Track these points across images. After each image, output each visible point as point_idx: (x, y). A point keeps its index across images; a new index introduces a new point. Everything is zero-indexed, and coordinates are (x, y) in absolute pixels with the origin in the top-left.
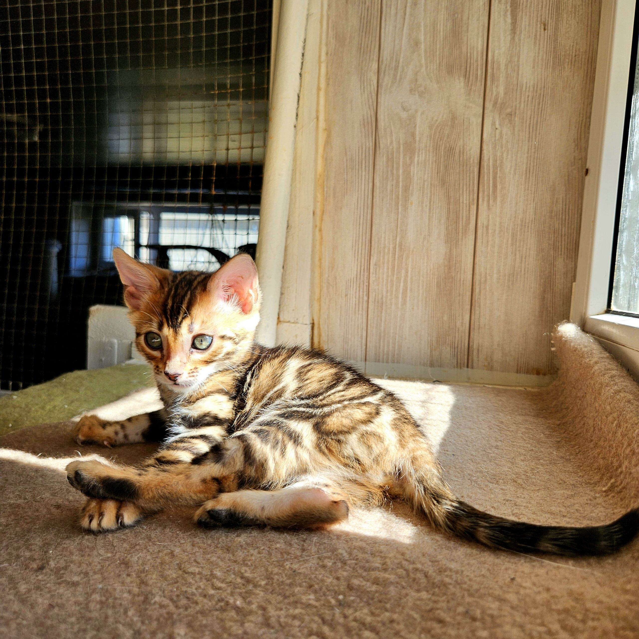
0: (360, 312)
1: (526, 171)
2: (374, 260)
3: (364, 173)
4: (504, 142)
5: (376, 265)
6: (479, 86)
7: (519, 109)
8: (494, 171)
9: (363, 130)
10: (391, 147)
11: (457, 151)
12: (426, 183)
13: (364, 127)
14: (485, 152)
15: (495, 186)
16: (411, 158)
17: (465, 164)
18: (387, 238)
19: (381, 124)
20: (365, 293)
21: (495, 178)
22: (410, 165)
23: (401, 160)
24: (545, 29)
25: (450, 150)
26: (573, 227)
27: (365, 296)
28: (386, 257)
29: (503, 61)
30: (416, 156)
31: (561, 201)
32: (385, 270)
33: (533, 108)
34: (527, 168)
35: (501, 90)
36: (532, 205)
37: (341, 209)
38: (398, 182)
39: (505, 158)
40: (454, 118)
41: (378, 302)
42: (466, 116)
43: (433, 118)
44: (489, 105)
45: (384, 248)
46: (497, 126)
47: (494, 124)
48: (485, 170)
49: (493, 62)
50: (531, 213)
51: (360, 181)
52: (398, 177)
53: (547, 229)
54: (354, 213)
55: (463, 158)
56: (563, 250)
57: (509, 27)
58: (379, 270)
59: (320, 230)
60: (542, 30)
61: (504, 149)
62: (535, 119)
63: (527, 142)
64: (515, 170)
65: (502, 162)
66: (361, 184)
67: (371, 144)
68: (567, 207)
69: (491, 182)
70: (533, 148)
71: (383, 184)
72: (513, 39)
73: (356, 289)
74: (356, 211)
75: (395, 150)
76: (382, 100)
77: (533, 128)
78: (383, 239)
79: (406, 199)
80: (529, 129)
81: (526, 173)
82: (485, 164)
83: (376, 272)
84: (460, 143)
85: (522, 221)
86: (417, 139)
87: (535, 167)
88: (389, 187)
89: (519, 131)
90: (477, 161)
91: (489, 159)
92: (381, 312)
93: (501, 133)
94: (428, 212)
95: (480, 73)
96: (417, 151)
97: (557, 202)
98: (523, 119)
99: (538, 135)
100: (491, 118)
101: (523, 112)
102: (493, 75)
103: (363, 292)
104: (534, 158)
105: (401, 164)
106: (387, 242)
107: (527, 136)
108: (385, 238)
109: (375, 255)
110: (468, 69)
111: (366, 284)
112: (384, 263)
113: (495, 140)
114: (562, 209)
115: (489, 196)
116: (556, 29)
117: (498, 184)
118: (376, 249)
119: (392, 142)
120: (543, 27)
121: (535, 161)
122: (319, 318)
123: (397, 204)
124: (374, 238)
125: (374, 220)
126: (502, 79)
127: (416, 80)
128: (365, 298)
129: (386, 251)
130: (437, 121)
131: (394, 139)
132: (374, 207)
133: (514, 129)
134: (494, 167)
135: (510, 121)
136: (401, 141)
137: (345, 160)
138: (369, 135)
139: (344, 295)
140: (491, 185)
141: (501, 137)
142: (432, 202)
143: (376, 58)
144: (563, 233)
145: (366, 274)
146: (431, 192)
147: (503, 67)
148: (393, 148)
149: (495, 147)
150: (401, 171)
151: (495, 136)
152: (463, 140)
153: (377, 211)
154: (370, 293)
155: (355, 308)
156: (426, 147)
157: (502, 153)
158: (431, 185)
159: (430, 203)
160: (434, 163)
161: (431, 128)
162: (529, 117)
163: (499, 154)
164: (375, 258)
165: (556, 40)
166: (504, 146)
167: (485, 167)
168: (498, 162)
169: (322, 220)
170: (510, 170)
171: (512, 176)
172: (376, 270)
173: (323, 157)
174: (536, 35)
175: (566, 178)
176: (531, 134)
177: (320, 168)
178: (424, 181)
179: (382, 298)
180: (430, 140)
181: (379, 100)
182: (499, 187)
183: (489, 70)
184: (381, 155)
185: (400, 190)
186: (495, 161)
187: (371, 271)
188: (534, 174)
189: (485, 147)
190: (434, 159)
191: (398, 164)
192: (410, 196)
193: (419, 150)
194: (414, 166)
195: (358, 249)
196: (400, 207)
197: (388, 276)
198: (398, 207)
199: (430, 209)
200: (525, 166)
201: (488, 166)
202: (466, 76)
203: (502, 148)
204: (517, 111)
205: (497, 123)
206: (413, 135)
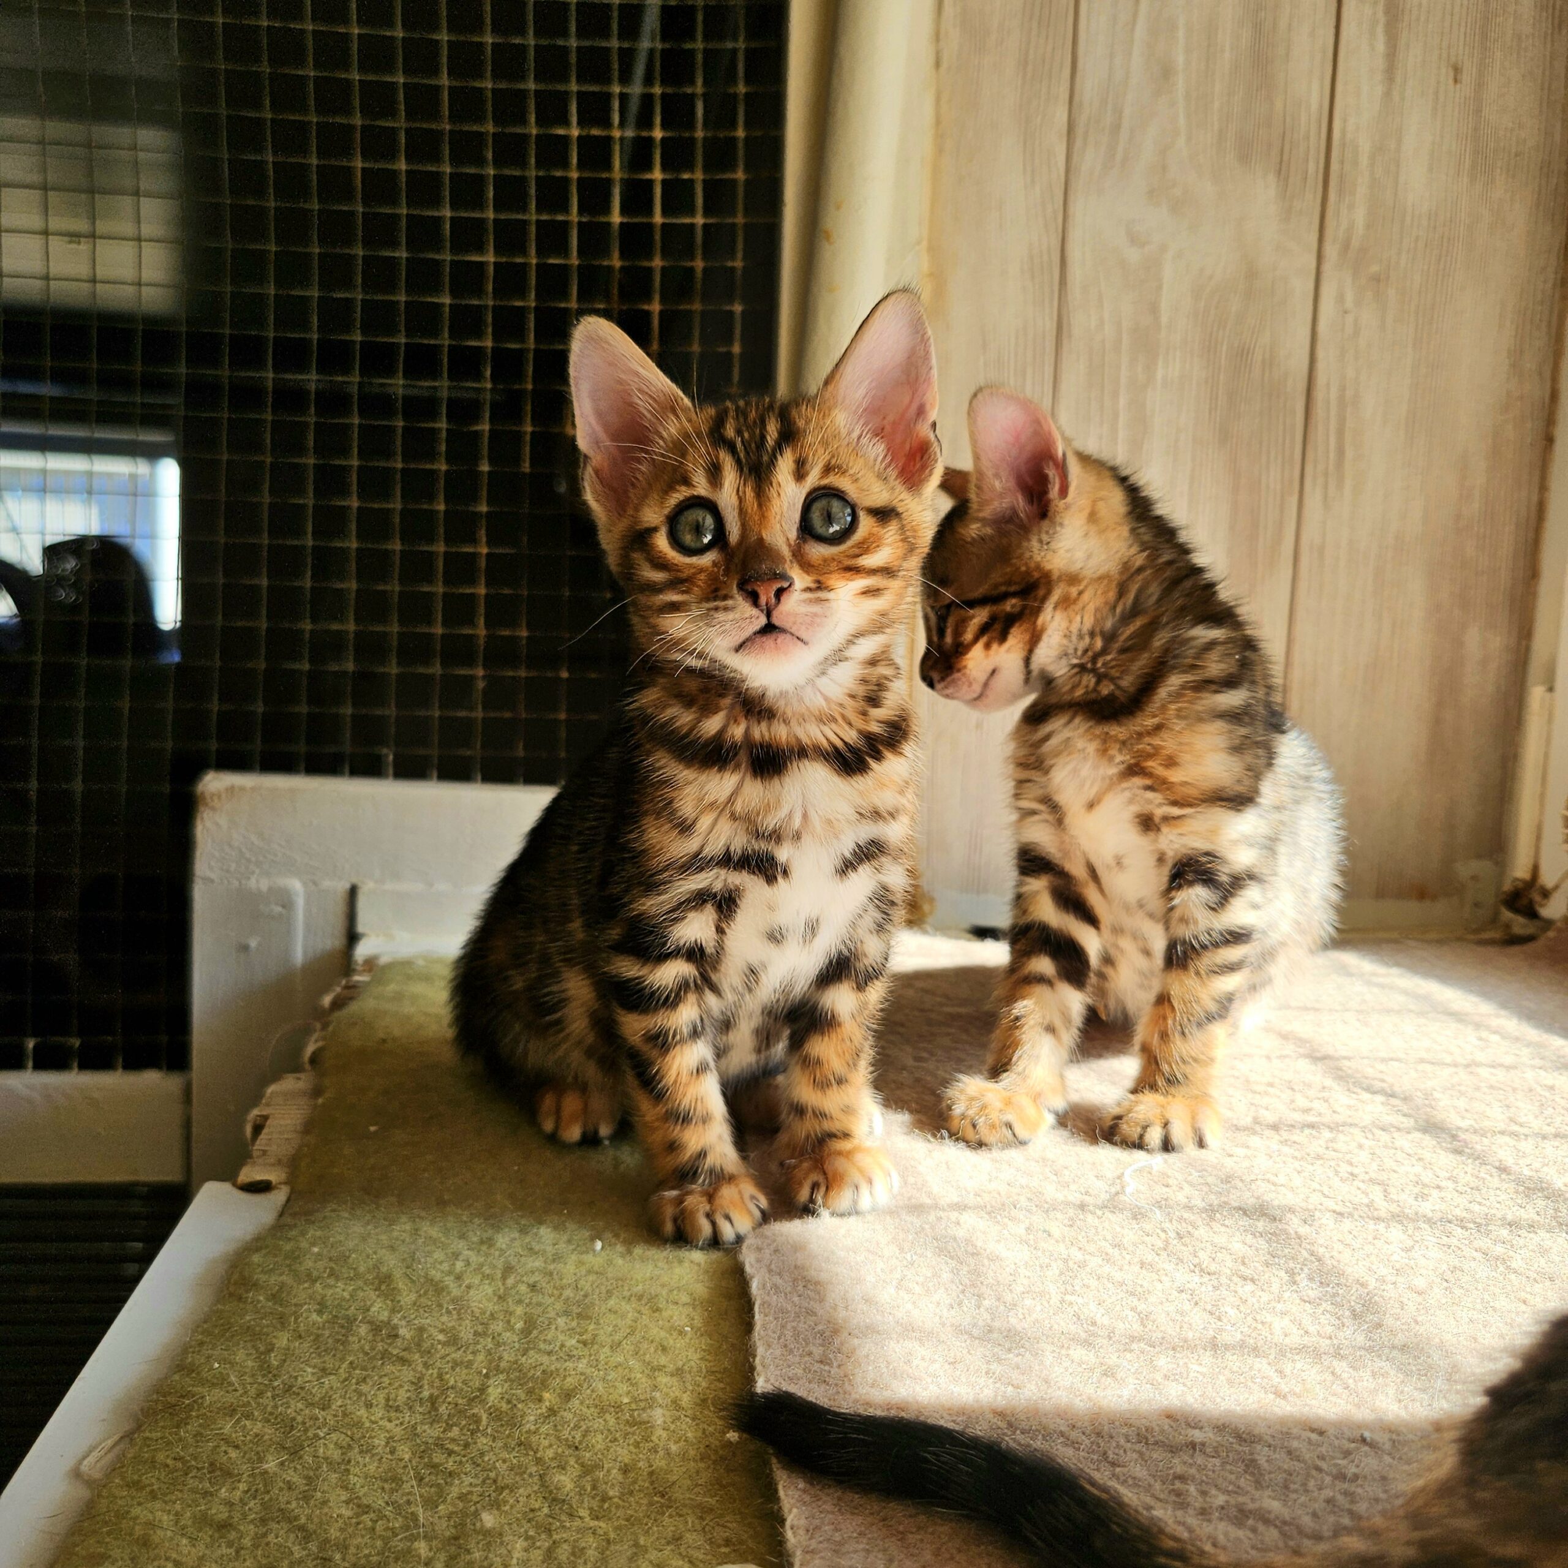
1: (1407, 418)
4: (1362, 345)
6: (1311, 201)
7: (1396, 267)
8: (1338, 415)
9: (1029, 284)
10: (1099, 337)
11: (1258, 358)
12: (1183, 436)
13: (1033, 278)
14: (1321, 366)
15: (1341, 452)
16: (1147, 368)
17: (1275, 393)
19: (1077, 273)
21: (1340, 433)
22: (1145, 386)
23: (1124, 373)
24: (1456, 81)
25: (1242, 355)
29: (1365, 146)
30: (1160, 363)
31: (1477, 494)
33: (1426, 267)
34: (1408, 412)
35: (1360, 216)
36: (1418, 502)
39: (1363, 383)
40: (1252, 274)
42: (1279, 273)
43: (1201, 271)
44: (1331, 251)
46: (1349, 305)
47: (1340, 298)
49: (1343, 145)
50: (1417, 520)
52: (1115, 415)
53: (1447, 559)
55: (1271, 377)
56: (1478, 606)
57: (1380, 63)
60: (1451, 81)
61: (1361, 360)
62: (1430, 296)
63: (1410, 349)
64: (1385, 413)
65: (1356, 394)
67: (1048, 324)
69: (1332, 440)
70: (1423, 364)
72: (1388, 94)
75: (1108, 345)
76: (1078, 207)
77: (1424, 317)
80: (1416, 319)
81: (1407, 425)
82: (1321, 398)
84: (1266, 339)
85: (1396, 538)
86: (1164, 320)
87: (1425, 411)
89: (1395, 321)
90: (1302, 385)
91: (1328, 385)
93: (1356, 322)
94: (1186, 509)
95: (1314, 167)
96: (1162, 350)
97: (1469, 496)
98: (1404, 294)
100: (1337, 285)
101: (1405, 278)
102: (1341, 176)
104: (1424, 389)
105: (1123, 380)
107: (1411, 335)
110: (1285, 157)
113: (1343, 339)
115: (1326, 474)
116: (1480, 85)
117: (1348, 447)
119: (1101, 324)
120: (1451, 74)
121: (1427, 396)
126: (1362, 190)
127: (1164, 168)
130: (1211, 277)
131: (1106, 316)
133: (1384, 316)
134: (1338, 404)
135: (1376, 295)
136: (1124, 324)
137: (983, 362)
138: (1043, 300)
140: (1332, 448)
141: (1356, 332)
142: (1196, 485)
143: (1064, 95)
144: (1480, 568)
146: (1193, 460)
147: (1364, 161)
148: (1103, 341)
149: (1343, 355)
150: (1122, 401)
151: (1343, 330)
152: (1272, 333)
156: (1184, 342)
157: (1358, 372)
158: (1194, 441)
159: (1191, 486)
160: (1203, 386)
161: (1196, 295)
162: (1416, 289)
163: (1350, 373)
165: (1478, 111)
166: (1361, 355)
167: (1320, 402)
168: (1349, 393)
170: (1374, 414)
171: (1377, 429)
174: (1436, 93)
176: (1419, 331)
178: (1179, 430)
180: (1195, 326)
181: (1071, 209)
182: (1349, 453)
183: (1335, 166)
184: (1074, 357)
185: (1120, 449)
186: (1343, 389)
188: (1423, 426)
189: (1320, 354)
190: (1204, 375)
191: (1116, 381)
193: (1168, 350)
194: (1154, 390)
200: (1404, 406)
201: (1326, 400)
202: (1282, 171)
203: (1357, 359)
204: (1392, 273)
205: (1349, 297)
206: (1154, 309)
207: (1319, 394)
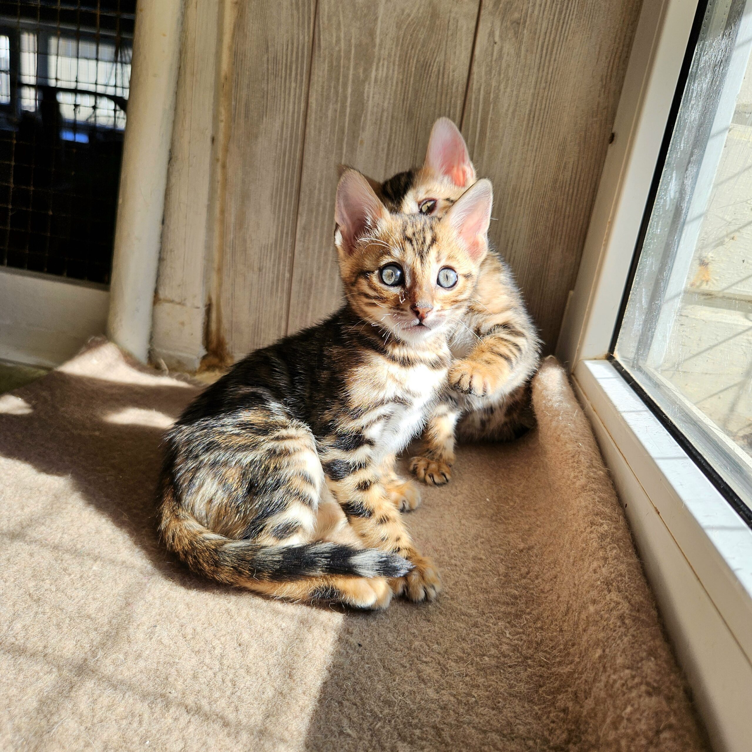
0: (279, 294)
1: (529, 114)
2: (302, 221)
3: (293, 85)
4: (504, 65)
5: (304, 228)
7: (531, 16)
8: (483, 109)
9: (295, 12)
10: (337, 49)
11: (435, 69)
12: (385, 114)
13: (298, 9)
14: (475, 77)
15: (483, 133)
16: (365, 70)
17: (444, 92)
18: (322, 191)
19: (324, 8)
20: (287, 268)
21: (484, 120)
22: (364, 81)
23: (351, 72)
25: (425, 67)
26: (581, 206)
27: (286, 272)
28: (320, 219)
30: (374, 67)
31: (570, 166)
32: (318, 237)
33: (552, 17)
34: (530, 111)
36: (531, 168)
37: (257, 137)
38: (343, 106)
39: (502, 90)
40: (435, 15)
41: (305, 282)
42: (453, 15)
43: (403, 11)
45: (318, 204)
46: (497, 39)
47: (491, 34)
48: (473, 106)
50: (528, 180)
51: (287, 97)
52: (345, 97)
53: (546, 206)
54: (277, 146)
55: (443, 82)
56: (563, 237)
58: (309, 237)
59: (224, 167)
61: (502, 76)
62: (552, 36)
63: (536, 70)
64: (514, 111)
65: (497, 97)
66: (289, 102)
67: (306, 38)
68: (578, 177)
69: (479, 125)
70: (543, 81)
71: (322, 106)
73: (275, 260)
74: (279, 144)
75: (342, 54)
77: (547, 49)
78: (316, 192)
79: (354, 135)
80: (542, 50)
81: (529, 120)
82: (474, 96)
83: (304, 239)
84: (440, 58)
85: (514, 189)
86: (378, 41)
87: (542, 111)
88: (330, 113)
89: (527, 51)
90: (461, 90)
91: (479, 89)
92: (309, 297)
93: (501, 50)
94: (385, 158)
96: (376, 60)
97: (565, 168)
98: (535, 34)
99: (552, 62)
100: (489, 25)
101: (537, 23)
103: (284, 266)
104: (543, 97)
105: (351, 77)
106: (322, 197)
107: (537, 61)
108: (320, 190)
109: (305, 215)
111: (289, 255)
112: (316, 227)
113: (491, 61)
114: (571, 179)
117: (488, 130)
118: (306, 206)
119: (338, 40)
121: (544, 102)
122: (219, 297)
123: (340, 141)
124: (305, 188)
125: (305, 162)
128: (287, 275)
129: (321, 209)
130: (409, 15)
131: (342, 35)
132: (307, 141)
133: (520, 48)
134: (484, 103)
135: (516, 33)
136: (353, 41)
137: (265, 59)
138: (303, 23)
139: (256, 269)
140: (478, 129)
141: (500, 57)
142: (392, 145)
144: (567, 213)
145: (290, 240)
146: (391, 129)
148: (340, 51)
149: (491, 70)
150: (349, 90)
151: (492, 55)
152: (446, 54)
153: (310, 147)
154: (295, 270)
155: (272, 288)
156: (389, 55)
157: (499, 83)
158: (392, 117)
159: (389, 145)
160: (400, 84)
161: (399, 27)
162: (543, 31)
163: (494, 84)
164: (304, 218)
166: (502, 72)
167: (473, 101)
168: (492, 96)
169: (226, 150)
170: (507, 111)
171: (508, 120)
172: (304, 236)
173: (230, 48)
175: (583, 133)
176: (543, 59)
177: (225, 66)
178: (383, 111)
179: (311, 278)
180: (397, 46)
182: (488, 134)
184: (322, 59)
185: (347, 119)
186: (488, 93)
187: (298, 236)
188: (540, 122)
189: (475, 69)
190: (401, 77)
191: (346, 77)
192: (361, 132)
193: (379, 60)
194: (369, 84)
195: (280, 202)
196: (345, 146)
197: (321, 247)
198: (342, 145)
199: (388, 155)
200: (528, 107)
201: (477, 99)
203: (500, 74)
204: (528, 19)
205: (497, 33)
206: (372, 34)
207: (472, 96)
